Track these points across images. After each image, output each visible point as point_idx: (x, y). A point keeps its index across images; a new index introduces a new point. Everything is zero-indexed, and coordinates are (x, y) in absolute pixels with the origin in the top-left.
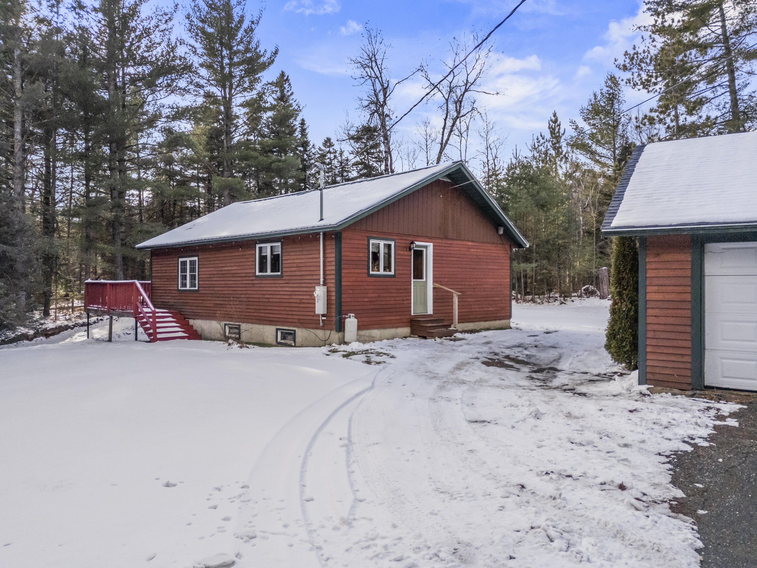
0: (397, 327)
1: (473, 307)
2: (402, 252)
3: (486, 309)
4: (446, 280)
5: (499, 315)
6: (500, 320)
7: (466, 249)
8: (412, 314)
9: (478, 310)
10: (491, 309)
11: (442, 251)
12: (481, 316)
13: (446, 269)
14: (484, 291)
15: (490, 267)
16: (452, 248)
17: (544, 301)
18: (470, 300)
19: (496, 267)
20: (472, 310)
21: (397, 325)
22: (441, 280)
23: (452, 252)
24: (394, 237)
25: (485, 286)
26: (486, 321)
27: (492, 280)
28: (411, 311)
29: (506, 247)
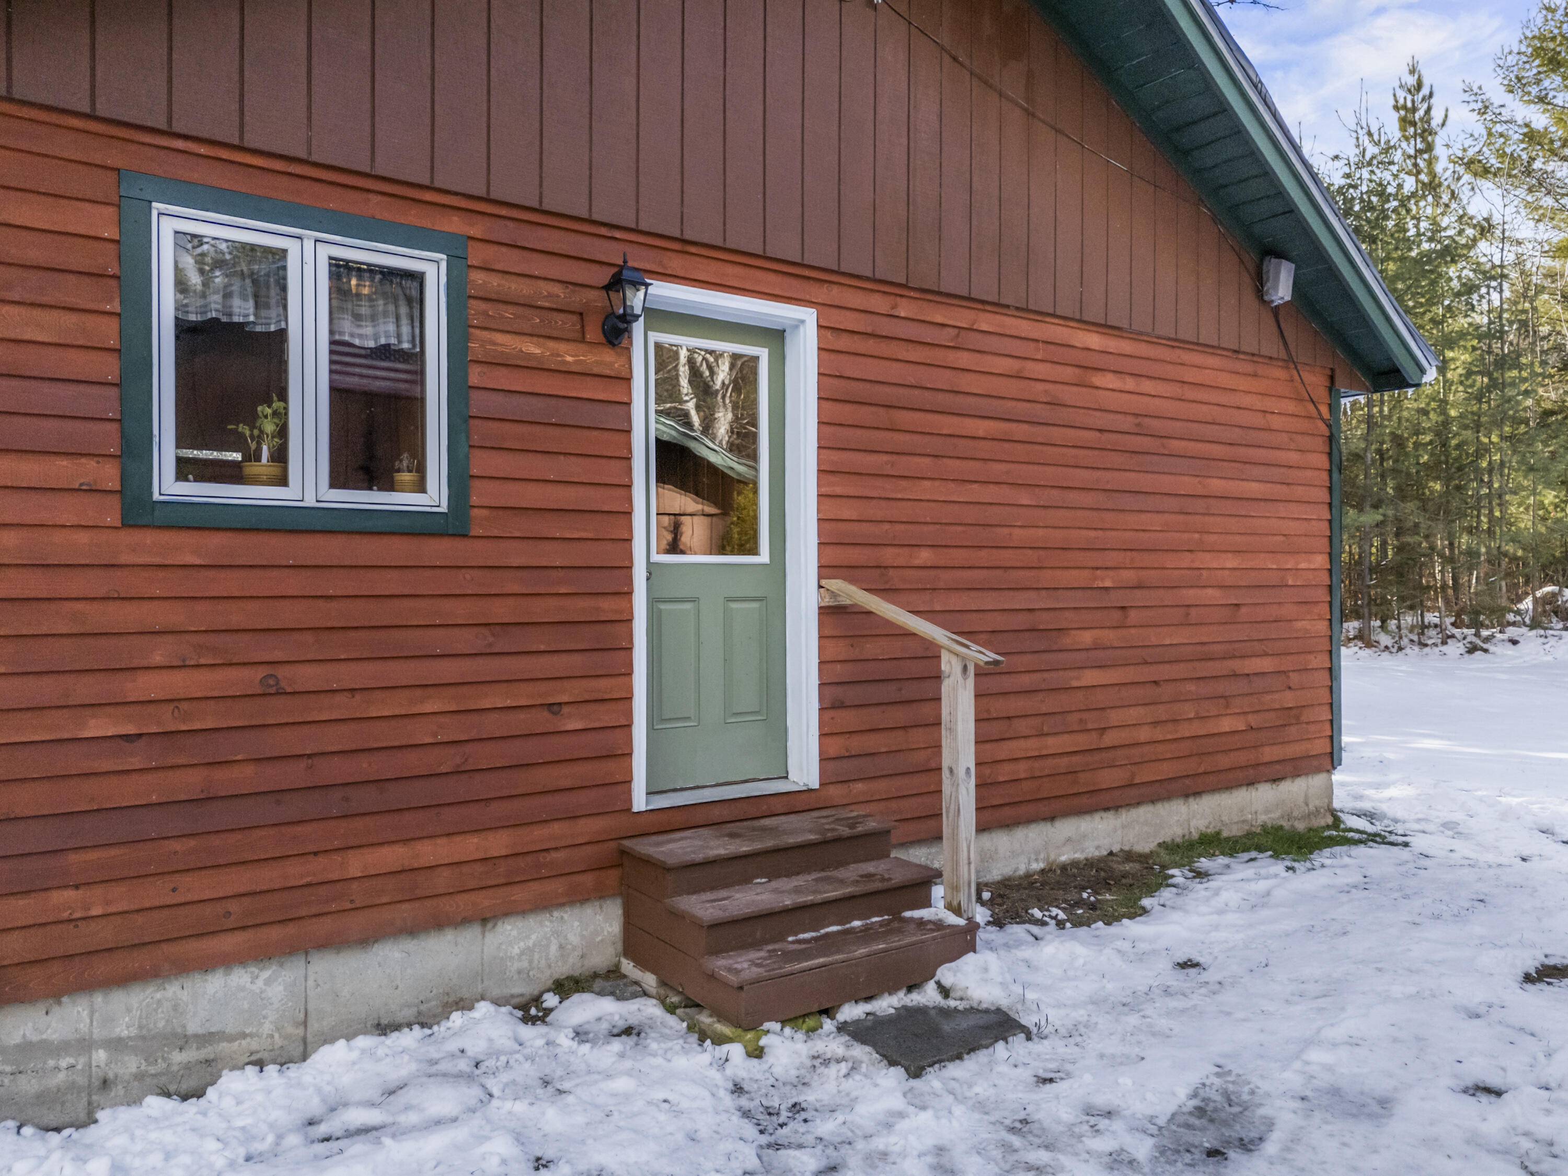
0: (486, 920)
1: (1115, 717)
2: (532, 348)
3: (1198, 729)
4: (925, 556)
5: (1269, 753)
6: (1275, 780)
7: (1068, 373)
8: (640, 802)
9: (1144, 734)
10: (1226, 725)
11: (894, 372)
12: (1166, 770)
13: (925, 490)
14: (1185, 624)
15: (1217, 485)
16: (964, 359)
17: (1405, 642)
18: (1090, 677)
19: (1254, 489)
20: (1110, 739)
21: (484, 900)
22: (889, 555)
23: (967, 382)
24: (455, 225)
25: (1190, 595)
26: (1197, 794)
27: (1231, 562)
28: (628, 782)
29: (1309, 377)
